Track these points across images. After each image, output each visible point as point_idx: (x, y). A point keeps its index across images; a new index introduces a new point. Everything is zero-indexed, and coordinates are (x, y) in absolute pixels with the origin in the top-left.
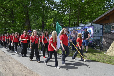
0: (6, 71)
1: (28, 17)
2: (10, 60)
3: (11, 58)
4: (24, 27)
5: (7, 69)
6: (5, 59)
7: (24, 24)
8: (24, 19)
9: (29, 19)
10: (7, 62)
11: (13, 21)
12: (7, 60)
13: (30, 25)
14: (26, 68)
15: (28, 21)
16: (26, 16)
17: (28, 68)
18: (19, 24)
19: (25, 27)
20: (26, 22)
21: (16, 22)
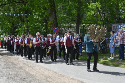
15: (53, 13)
19: (49, 23)
20: (50, 14)
21: (33, 14)
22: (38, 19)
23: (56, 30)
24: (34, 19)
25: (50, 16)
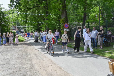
0: (41, 69)
1: (64, 6)
2: (45, 59)
3: (45, 57)
4: (59, 21)
5: (42, 68)
6: (39, 57)
7: (60, 16)
8: (59, 10)
9: (66, 10)
10: (42, 61)
11: (47, 13)
12: (41, 58)
13: (66, 17)
14: (61, 69)
15: (64, 12)
16: (63, 7)
17: (63, 69)
18: (53, 16)
19: (61, 20)
20: (62, 13)
21: (50, 14)
22: (54, 18)
23: (66, 25)
24: (51, 17)
25: (62, 14)
